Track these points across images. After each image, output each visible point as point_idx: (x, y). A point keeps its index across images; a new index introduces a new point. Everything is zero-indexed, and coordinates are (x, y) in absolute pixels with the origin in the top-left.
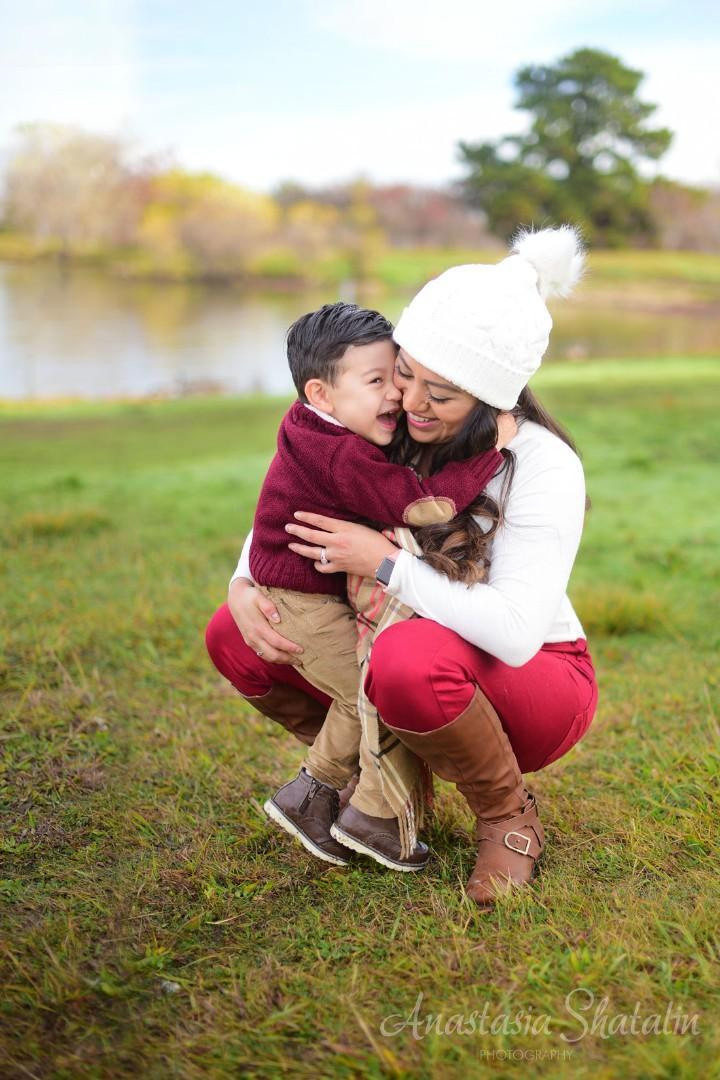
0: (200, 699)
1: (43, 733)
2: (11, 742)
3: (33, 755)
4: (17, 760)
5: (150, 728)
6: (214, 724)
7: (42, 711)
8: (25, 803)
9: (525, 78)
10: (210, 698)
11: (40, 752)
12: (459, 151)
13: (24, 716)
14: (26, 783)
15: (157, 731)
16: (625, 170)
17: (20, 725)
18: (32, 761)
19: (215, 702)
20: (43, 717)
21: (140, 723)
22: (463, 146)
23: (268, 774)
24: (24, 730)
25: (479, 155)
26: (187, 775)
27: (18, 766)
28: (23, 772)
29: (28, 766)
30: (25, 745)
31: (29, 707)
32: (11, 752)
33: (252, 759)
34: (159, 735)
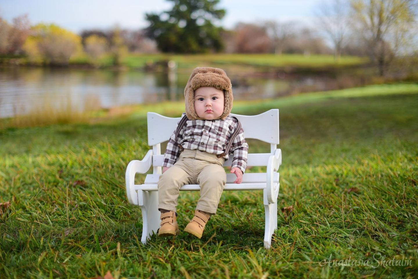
12: (146, 16)
16: (208, 24)
22: (147, 15)
25: (153, 18)
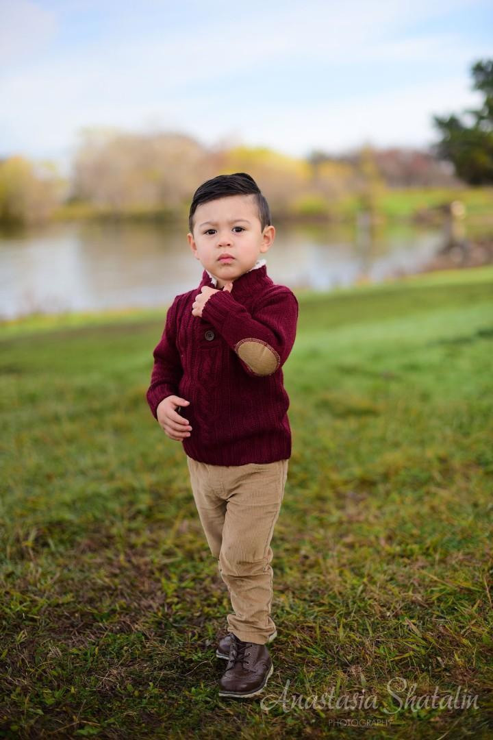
0: (332, 524)
1: (196, 556)
2: (172, 564)
3: (192, 574)
4: (181, 579)
5: (297, 550)
6: (351, 546)
7: (190, 537)
8: (199, 617)
9: (479, 69)
10: (341, 523)
11: (198, 571)
12: (434, 122)
13: (178, 542)
14: (195, 599)
15: (303, 552)
17: (177, 550)
18: (194, 580)
19: (345, 526)
20: (191, 542)
21: (287, 546)
23: (410, 593)
24: (180, 554)
25: (449, 125)
26: (340, 593)
27: (183, 585)
28: (188, 590)
29: (192, 584)
30: (184, 566)
31: (179, 534)
32: (175, 573)
33: (391, 579)
34: (306, 557)
